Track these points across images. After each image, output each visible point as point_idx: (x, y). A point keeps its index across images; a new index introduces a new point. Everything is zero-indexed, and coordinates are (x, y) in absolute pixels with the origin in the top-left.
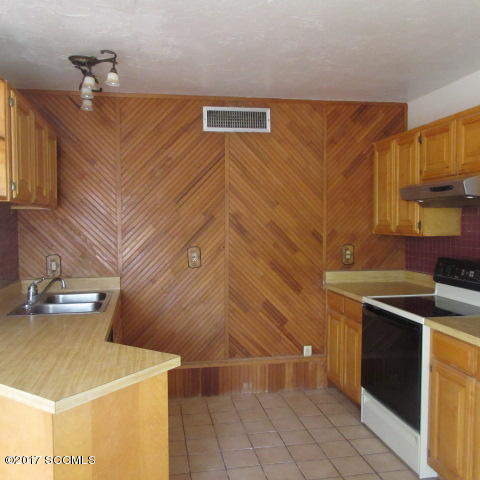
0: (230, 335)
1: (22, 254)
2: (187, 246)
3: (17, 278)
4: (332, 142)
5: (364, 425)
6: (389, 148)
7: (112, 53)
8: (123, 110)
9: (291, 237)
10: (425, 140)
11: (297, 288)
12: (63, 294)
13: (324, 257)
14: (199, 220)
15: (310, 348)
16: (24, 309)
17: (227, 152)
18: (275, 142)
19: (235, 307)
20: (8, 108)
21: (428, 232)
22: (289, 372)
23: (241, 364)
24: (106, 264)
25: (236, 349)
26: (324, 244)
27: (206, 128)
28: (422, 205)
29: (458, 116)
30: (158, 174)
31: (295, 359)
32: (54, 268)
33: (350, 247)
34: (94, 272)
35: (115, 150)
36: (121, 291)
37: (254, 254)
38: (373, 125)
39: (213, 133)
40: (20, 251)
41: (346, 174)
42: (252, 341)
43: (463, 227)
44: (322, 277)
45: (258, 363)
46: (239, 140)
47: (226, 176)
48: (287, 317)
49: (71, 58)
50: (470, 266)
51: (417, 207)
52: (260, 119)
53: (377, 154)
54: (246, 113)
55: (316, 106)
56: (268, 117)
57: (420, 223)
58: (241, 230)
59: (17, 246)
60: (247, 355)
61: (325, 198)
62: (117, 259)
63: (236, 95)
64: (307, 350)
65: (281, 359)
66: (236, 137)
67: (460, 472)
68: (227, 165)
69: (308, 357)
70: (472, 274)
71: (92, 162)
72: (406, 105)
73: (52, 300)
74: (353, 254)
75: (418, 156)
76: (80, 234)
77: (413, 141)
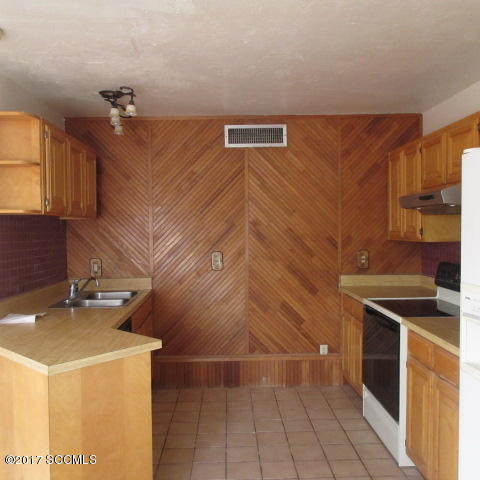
0: (250, 333)
1: (69, 258)
2: (211, 250)
3: (66, 277)
4: (346, 153)
5: (364, 418)
6: (398, 158)
7: (129, 88)
8: (155, 131)
9: (307, 243)
11: (313, 291)
12: (102, 292)
13: (339, 261)
14: (221, 227)
15: (326, 347)
16: (65, 304)
17: (246, 166)
18: (291, 155)
19: (255, 306)
20: (43, 139)
21: (429, 238)
22: (305, 368)
23: (261, 359)
24: (140, 267)
25: (256, 345)
26: (340, 249)
27: (227, 145)
30: (185, 186)
31: (312, 356)
32: (96, 269)
33: (366, 253)
34: (129, 274)
35: (147, 166)
36: (152, 291)
37: (272, 259)
38: (387, 136)
39: (235, 149)
40: (68, 254)
41: (360, 183)
42: (270, 338)
44: (337, 281)
45: (276, 359)
46: (258, 155)
47: (246, 187)
48: (304, 317)
49: (101, 93)
51: (420, 215)
52: (277, 135)
53: (390, 163)
54: (264, 130)
55: (330, 120)
56: (285, 132)
57: (422, 230)
58: (260, 236)
59: (65, 251)
60: (267, 351)
61: (340, 206)
62: (149, 262)
64: (324, 349)
65: (298, 357)
66: (255, 151)
67: (425, 460)
68: (246, 177)
69: (323, 356)
71: (128, 178)
72: (421, 115)
73: (92, 296)
74: (368, 259)
75: (419, 167)
76: (117, 240)
77: (415, 152)
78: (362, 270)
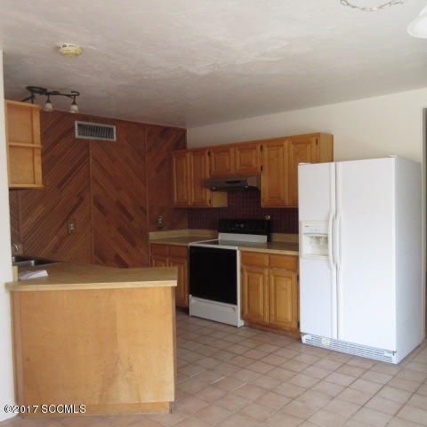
2: (67, 220)
4: (150, 149)
5: (192, 316)
10: (212, 154)
11: (134, 244)
13: (148, 223)
17: (90, 153)
18: (119, 148)
21: (215, 205)
26: (148, 215)
27: (77, 135)
28: (212, 190)
29: (234, 145)
33: (161, 216)
43: (229, 202)
44: (147, 236)
47: (91, 170)
50: (240, 222)
51: (208, 192)
52: (110, 132)
56: (115, 131)
57: (210, 200)
61: (147, 185)
63: (95, 115)
68: (91, 162)
70: (242, 226)
74: (162, 221)
75: (208, 163)
77: (204, 154)
78: (160, 228)
